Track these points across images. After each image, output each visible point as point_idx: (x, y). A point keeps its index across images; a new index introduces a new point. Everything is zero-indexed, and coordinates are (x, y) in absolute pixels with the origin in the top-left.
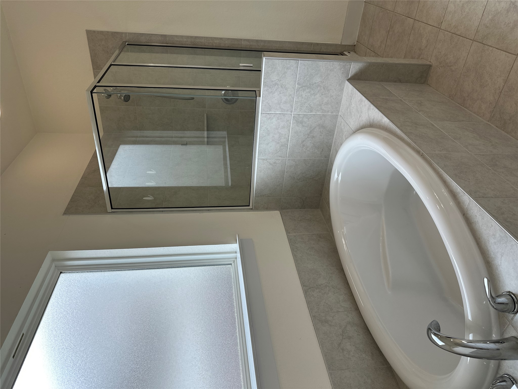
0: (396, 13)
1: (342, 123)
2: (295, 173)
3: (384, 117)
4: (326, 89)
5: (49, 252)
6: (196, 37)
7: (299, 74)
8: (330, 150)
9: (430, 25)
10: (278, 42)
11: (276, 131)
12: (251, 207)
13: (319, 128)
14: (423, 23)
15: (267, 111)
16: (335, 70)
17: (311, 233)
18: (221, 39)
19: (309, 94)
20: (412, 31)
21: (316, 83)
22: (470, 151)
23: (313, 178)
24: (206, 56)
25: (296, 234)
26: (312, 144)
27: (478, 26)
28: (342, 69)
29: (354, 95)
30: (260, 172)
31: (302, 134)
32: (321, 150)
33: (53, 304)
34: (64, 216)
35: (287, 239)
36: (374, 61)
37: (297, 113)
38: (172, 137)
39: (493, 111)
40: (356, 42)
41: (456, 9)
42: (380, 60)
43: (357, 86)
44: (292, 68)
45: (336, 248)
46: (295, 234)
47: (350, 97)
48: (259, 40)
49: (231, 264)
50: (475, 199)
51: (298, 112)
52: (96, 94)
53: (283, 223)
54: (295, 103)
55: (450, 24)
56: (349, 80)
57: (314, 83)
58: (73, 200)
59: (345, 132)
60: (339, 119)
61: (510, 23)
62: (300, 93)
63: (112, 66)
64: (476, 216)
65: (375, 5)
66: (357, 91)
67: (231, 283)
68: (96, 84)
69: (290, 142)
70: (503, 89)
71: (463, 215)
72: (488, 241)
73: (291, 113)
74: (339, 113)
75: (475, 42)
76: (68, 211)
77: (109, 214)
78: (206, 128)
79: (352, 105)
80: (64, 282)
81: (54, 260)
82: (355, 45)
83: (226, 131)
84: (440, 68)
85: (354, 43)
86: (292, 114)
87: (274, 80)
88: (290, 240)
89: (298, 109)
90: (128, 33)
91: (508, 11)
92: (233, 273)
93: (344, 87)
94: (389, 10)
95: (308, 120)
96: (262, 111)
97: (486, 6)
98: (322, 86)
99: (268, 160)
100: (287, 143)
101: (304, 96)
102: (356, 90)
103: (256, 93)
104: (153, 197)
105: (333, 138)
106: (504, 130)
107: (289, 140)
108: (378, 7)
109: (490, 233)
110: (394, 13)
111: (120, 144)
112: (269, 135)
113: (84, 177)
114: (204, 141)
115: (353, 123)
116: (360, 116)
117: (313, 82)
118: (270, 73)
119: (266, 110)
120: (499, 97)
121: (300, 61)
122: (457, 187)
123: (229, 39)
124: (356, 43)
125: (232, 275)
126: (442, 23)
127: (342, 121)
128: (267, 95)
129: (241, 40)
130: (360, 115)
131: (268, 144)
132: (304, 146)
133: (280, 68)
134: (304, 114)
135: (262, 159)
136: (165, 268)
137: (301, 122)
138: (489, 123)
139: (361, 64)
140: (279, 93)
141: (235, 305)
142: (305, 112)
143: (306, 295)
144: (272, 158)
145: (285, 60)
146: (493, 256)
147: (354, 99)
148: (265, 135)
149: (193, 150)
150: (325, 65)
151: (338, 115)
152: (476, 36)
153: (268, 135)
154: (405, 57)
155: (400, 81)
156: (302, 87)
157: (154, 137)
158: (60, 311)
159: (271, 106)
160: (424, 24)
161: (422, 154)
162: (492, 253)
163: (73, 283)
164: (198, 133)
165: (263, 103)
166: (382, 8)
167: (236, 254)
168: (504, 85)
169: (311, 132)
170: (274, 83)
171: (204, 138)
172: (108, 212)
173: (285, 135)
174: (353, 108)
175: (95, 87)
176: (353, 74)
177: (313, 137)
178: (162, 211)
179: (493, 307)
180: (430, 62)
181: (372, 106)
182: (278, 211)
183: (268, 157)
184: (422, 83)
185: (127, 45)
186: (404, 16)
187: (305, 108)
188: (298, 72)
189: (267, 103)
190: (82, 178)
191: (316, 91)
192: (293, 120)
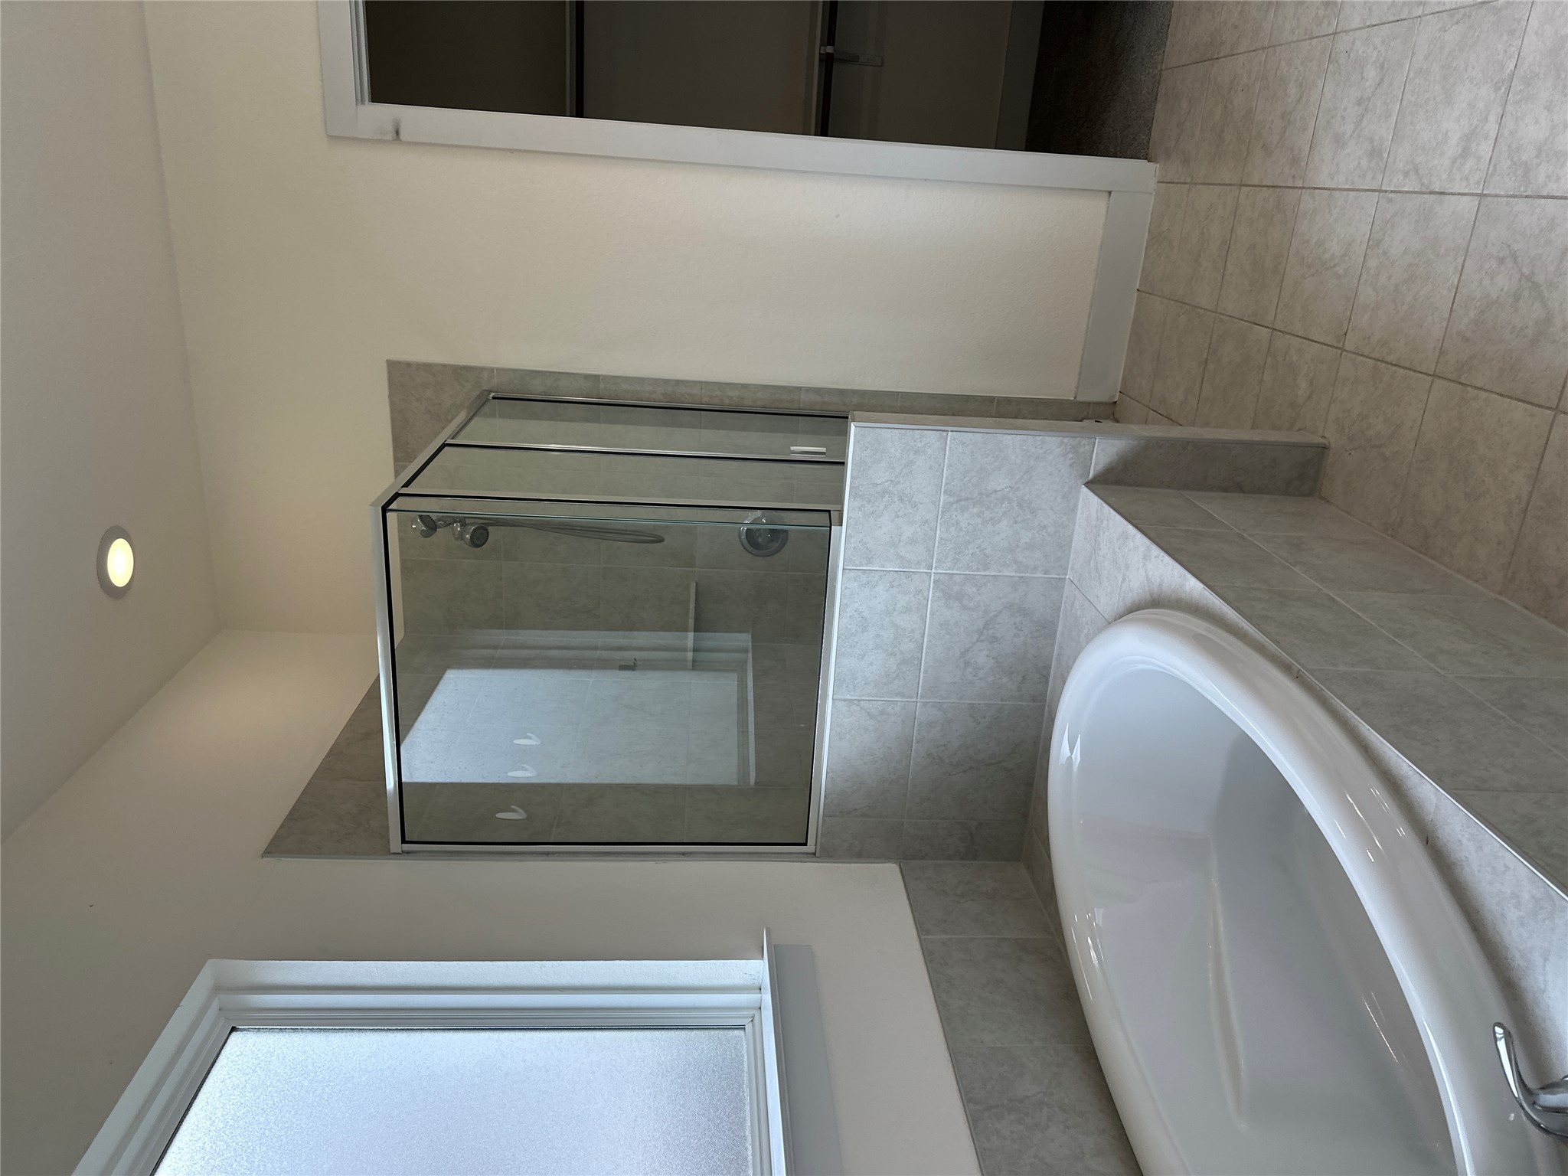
0: (1223, 314)
1: (1077, 602)
2: (944, 745)
3: (1189, 576)
4: (1026, 508)
5: (209, 961)
6: (678, 382)
7: (950, 466)
8: (1046, 678)
9: (1315, 342)
10: (900, 396)
11: (887, 620)
12: (810, 848)
13: (1012, 616)
14: (1297, 336)
15: (862, 565)
16: (1050, 457)
17: (996, 936)
18: (745, 386)
19: (979, 521)
20: (1269, 359)
21: (996, 491)
22: (1441, 668)
23: (999, 762)
24: (702, 430)
25: (949, 937)
26: (993, 661)
27: (1444, 339)
28: (1070, 455)
29: (1105, 522)
30: (841, 739)
31: (962, 630)
32: (1020, 679)
33: (196, 1123)
34: (265, 859)
35: (920, 952)
36: (1159, 434)
37: (947, 572)
38: (596, 648)
39: (1510, 563)
40: (1118, 394)
41: (1379, 298)
42: (1175, 432)
43: (1113, 499)
44: (930, 451)
45: (1074, 985)
46: (944, 937)
47: (1094, 529)
48: (847, 390)
49: (742, 1028)
50: (1455, 791)
51: (949, 569)
52: (394, 514)
53: (907, 902)
54: (939, 543)
55: (1369, 338)
56: (1089, 484)
57: (991, 492)
58: (295, 816)
59: (1086, 627)
60: (1068, 589)
61: (1527, 327)
62: (954, 516)
63: (446, 448)
64: (1460, 841)
65: (1166, 298)
66: (1112, 511)
67: (740, 1086)
68: (399, 490)
69: (927, 653)
70: (1529, 500)
71: (1425, 843)
72: (1503, 915)
73: (929, 571)
74: (1066, 574)
75: (1439, 383)
76: (277, 847)
77: (394, 856)
78: (691, 622)
79: (1100, 549)
80: (237, 1059)
81: (217, 989)
82: (1115, 402)
83: (751, 630)
84: (1353, 452)
85: (1114, 396)
86: (933, 575)
87: (879, 482)
88: (928, 955)
89: (949, 559)
90: (498, 369)
91: (1517, 297)
92: (748, 1056)
93: (1077, 501)
94: (1202, 309)
95: (978, 590)
96: (846, 563)
97: (1457, 288)
98: (1015, 499)
99: (862, 703)
100: (920, 654)
101: (964, 525)
102: (1110, 508)
103: (831, 516)
104: (526, 812)
105: (1053, 645)
106: (1546, 617)
107: (924, 647)
108: (1172, 302)
109: (1504, 890)
110: (1218, 315)
111: (449, 667)
112: (864, 630)
113: (335, 753)
114: (685, 660)
115: (1108, 599)
116: (1124, 579)
117: (989, 488)
118: (870, 464)
119: (857, 562)
120: (1522, 524)
121: (950, 433)
122: (1400, 760)
123: (765, 387)
124: (1119, 396)
125: (746, 1064)
126: (1346, 334)
127: (1075, 596)
128: (861, 520)
129: (800, 389)
130: (1124, 575)
131: (862, 657)
132: (967, 664)
133: (897, 451)
134: (965, 573)
135: (845, 700)
136: (540, 1029)
137: (959, 597)
138: (1503, 598)
139: (1123, 442)
140: (893, 515)
141: (750, 1158)
142: (969, 568)
143: (975, 1129)
144: (875, 699)
145: (911, 431)
146: (1521, 963)
147: (1104, 533)
148: (853, 630)
149: (649, 683)
150: (1020, 445)
151: (1065, 578)
152: (1439, 364)
153: (863, 632)
154: (1254, 426)
155: (1240, 489)
156: (958, 501)
157: (542, 648)
158: (214, 1146)
159: (870, 551)
160: (1298, 338)
161: (1298, 672)
162: (1517, 955)
163: (263, 1063)
164: (668, 638)
165: (851, 543)
166: (1185, 303)
167: (761, 993)
168: (1532, 491)
169: (986, 626)
170: (879, 489)
171: (685, 650)
172: (392, 852)
173: (913, 631)
174: (1104, 557)
175: (397, 496)
176: (1101, 466)
177: (994, 639)
178: (547, 854)
179: (1538, 1125)
180: (1323, 437)
181: (1155, 550)
182: (894, 865)
183: (863, 696)
184: (1306, 495)
185: (494, 398)
186: (1243, 322)
187: (967, 558)
188: (946, 462)
189: (860, 542)
190: (329, 754)
191: (997, 513)
192: (933, 589)
